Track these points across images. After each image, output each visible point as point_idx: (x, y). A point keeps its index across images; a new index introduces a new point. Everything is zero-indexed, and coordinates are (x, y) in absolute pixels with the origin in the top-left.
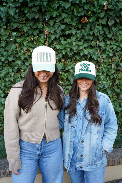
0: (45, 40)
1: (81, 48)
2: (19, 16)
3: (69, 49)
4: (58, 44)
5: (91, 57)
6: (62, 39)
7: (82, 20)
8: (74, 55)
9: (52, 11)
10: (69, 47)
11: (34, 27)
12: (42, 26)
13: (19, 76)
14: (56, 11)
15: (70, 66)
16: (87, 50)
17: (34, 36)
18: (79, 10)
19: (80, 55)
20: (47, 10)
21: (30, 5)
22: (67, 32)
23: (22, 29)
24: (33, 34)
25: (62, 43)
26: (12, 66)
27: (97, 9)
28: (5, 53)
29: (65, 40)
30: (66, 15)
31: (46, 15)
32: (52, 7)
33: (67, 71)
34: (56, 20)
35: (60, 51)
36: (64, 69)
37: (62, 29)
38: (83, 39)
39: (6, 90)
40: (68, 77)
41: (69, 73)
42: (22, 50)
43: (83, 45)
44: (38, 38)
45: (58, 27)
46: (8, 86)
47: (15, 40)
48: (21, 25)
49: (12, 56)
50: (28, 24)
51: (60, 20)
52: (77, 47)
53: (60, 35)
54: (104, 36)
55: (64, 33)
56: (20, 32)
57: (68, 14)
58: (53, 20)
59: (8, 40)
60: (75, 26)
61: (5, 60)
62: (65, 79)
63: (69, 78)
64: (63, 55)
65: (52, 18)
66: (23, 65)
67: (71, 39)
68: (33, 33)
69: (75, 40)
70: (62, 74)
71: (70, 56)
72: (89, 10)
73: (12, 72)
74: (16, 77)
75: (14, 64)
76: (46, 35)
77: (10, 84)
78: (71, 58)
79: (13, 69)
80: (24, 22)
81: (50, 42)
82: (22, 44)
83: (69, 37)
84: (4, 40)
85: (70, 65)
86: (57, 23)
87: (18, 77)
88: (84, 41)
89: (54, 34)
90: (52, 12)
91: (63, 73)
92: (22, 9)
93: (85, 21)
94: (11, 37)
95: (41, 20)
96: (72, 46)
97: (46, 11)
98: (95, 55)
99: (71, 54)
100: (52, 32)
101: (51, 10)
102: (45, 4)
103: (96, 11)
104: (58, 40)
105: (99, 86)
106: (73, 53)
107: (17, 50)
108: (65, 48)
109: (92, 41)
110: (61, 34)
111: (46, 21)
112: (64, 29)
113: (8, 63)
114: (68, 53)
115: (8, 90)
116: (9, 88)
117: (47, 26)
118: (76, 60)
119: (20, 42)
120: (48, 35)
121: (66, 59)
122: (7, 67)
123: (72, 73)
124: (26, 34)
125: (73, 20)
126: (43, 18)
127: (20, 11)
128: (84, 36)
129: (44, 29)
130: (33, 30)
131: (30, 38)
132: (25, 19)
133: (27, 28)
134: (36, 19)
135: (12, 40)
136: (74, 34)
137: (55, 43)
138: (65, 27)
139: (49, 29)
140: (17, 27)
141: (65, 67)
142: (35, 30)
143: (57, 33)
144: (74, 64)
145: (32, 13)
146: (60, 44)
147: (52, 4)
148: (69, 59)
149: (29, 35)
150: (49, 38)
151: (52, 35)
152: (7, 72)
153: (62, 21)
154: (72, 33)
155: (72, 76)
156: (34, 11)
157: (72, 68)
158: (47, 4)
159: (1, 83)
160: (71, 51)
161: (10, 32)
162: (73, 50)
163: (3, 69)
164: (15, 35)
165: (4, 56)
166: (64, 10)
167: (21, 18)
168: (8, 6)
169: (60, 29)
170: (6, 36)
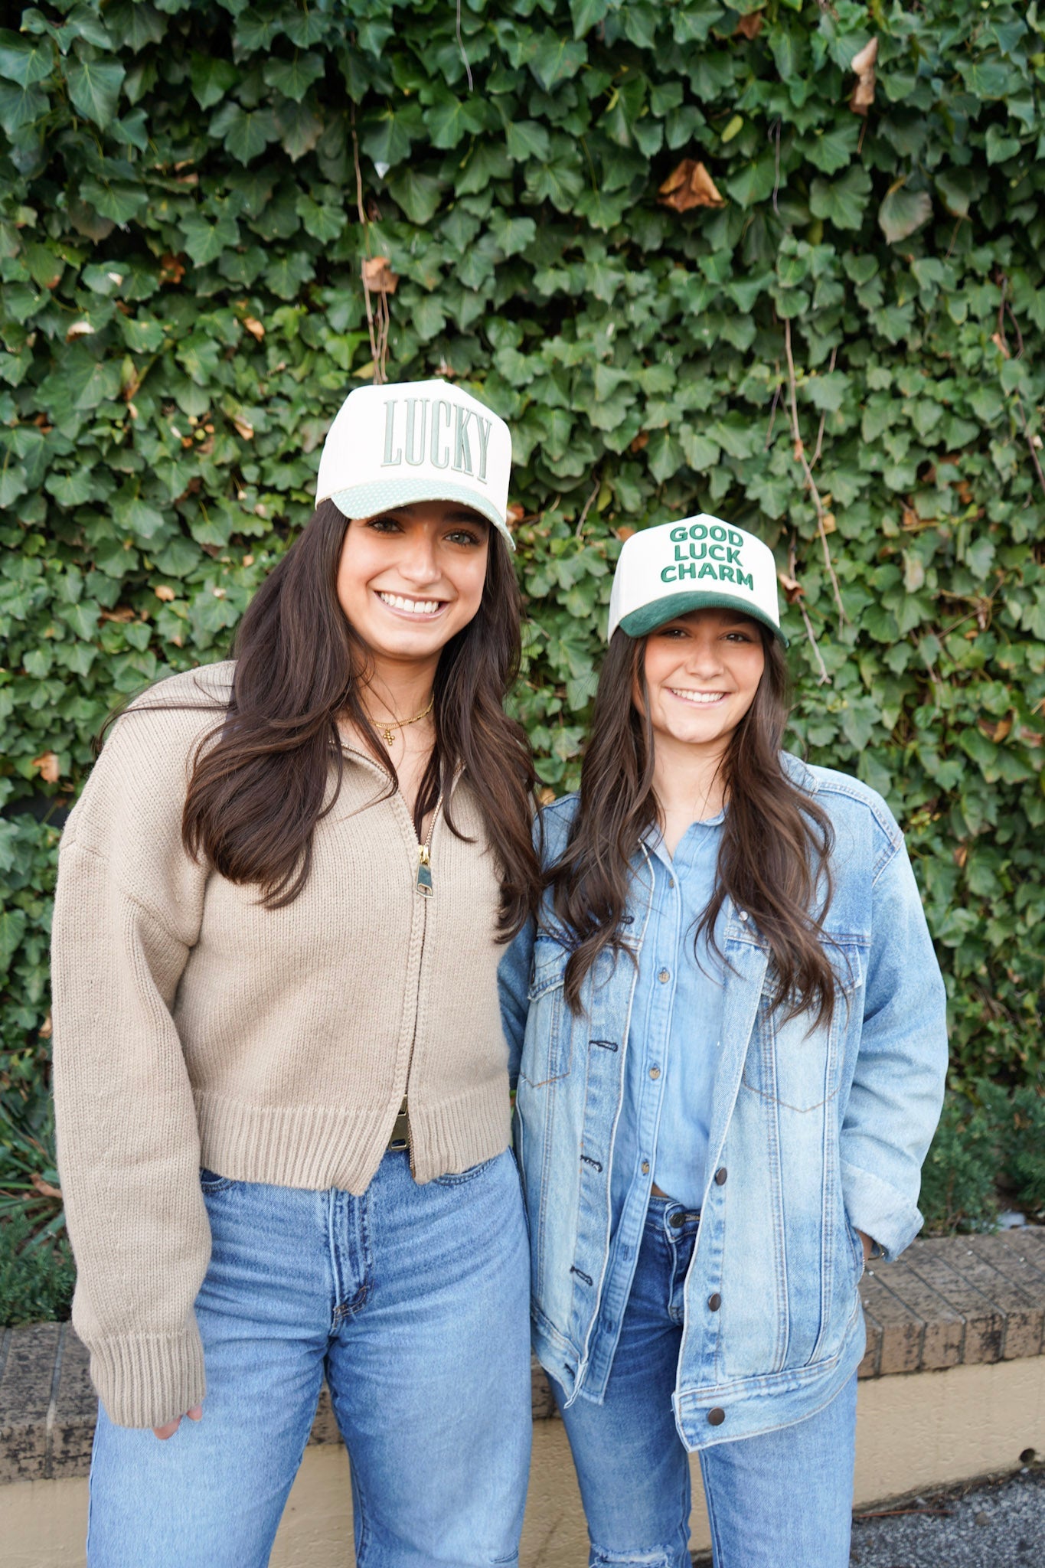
0: (362, 337)
1: (658, 415)
2: (149, 128)
3: (558, 425)
4: (468, 378)
5: (737, 491)
6: (504, 337)
7: (673, 183)
8: (596, 472)
9: (425, 97)
10: (559, 407)
11: (275, 228)
12: (344, 220)
13: (140, 635)
14: (463, 98)
15: (569, 562)
16: (711, 432)
17: (274, 302)
18: (647, 102)
19: (647, 473)
20: (389, 90)
21: (248, 40)
22: (548, 283)
23: (171, 239)
24: (259, 290)
25: (505, 370)
26: (77, 550)
27: (798, 101)
28: (21, 441)
29: (527, 347)
30: (543, 136)
31: (378, 127)
32: (431, 69)
33: (542, 602)
34: (461, 173)
37: (509, 253)
38: (672, 342)
39: (24, 754)
40: (544, 656)
41: (559, 619)
42: (171, 417)
43: (675, 388)
44: (301, 321)
45: (477, 238)
46: (47, 717)
47: (112, 328)
48: (164, 210)
49: (87, 466)
50: (227, 202)
51: (494, 181)
52: (628, 408)
53: (489, 304)
54: (841, 325)
55: (521, 290)
56: (153, 264)
57: (556, 132)
58: (434, 172)
59: (51, 327)
60: (612, 230)
61: (22, 500)
62: (525, 666)
63: (553, 663)
65: (424, 157)
66: (176, 547)
67: (573, 339)
68: (260, 279)
69: (611, 351)
71: (569, 478)
73: (83, 597)
74: (111, 645)
75: (98, 532)
76: (375, 296)
77: (66, 700)
78: (576, 497)
79: (89, 576)
80: (192, 180)
81: (406, 355)
82: (168, 365)
83: (565, 323)
84: (15, 328)
85: (566, 555)
86: (466, 204)
87: (133, 648)
88: (686, 358)
89: (438, 291)
90: (425, 108)
92: (177, 75)
93: (692, 194)
94: (81, 303)
95: (332, 170)
96: (587, 399)
97: (374, 101)
98: (768, 475)
99: (572, 467)
100: (425, 274)
101: (415, 95)
102: (372, 38)
103: (785, 118)
104: (464, 344)
105: (800, 734)
106: (593, 458)
107: (128, 417)
108: (530, 416)
109: (748, 359)
110: (496, 291)
111: (371, 180)
112: (529, 259)
113: (43, 525)
114: (550, 457)
115: (43, 751)
116: (48, 734)
117: (381, 223)
118: (612, 516)
119: (153, 349)
120: (388, 295)
121: (534, 507)
122: (38, 556)
123: (582, 619)
124: (206, 281)
125: (599, 186)
126: (350, 153)
127: (156, 86)
128: (684, 321)
129: (362, 253)
130: (262, 255)
131: (235, 322)
132: (200, 155)
133: (217, 237)
134: (294, 158)
135: (83, 327)
136: (599, 296)
137: (444, 366)
138: (532, 238)
139: (398, 247)
140: (131, 223)
141: (524, 567)
142: (280, 250)
143: (462, 288)
144: (600, 545)
145: (258, 114)
146: (483, 374)
147: (429, 42)
148: (556, 504)
149: (228, 290)
150: (395, 324)
151: (421, 302)
152: (35, 599)
153: (510, 186)
154: (588, 288)
155: (585, 647)
156: (282, 95)
157: (584, 580)
158: (389, 41)
160: (571, 440)
161: (65, 258)
162: (595, 429)
163: (6, 570)
164: (115, 290)
165: (13, 464)
166: (526, 98)
167: (167, 148)
168: (63, 41)
169: (486, 251)
170: (31, 291)
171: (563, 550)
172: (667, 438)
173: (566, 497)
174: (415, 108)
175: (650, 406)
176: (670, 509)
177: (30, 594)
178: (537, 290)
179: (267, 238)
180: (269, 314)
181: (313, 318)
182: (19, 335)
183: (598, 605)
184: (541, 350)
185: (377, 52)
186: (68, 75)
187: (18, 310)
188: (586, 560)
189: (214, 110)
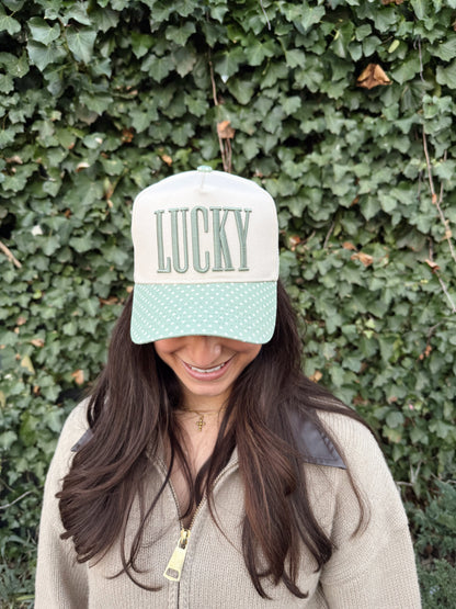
0: (219, 161)
1: (365, 187)
3: (316, 196)
4: (270, 177)
5: (404, 221)
6: (286, 156)
7: (365, 75)
8: (334, 217)
9: (244, 43)
10: (316, 187)
11: (175, 112)
12: (207, 106)
13: (119, 311)
14: (263, 41)
15: (324, 262)
16: (392, 193)
17: (176, 147)
18: (354, 34)
19: (361, 216)
20: (226, 41)
21: (158, 17)
22: (308, 127)
23: (125, 121)
24: (169, 143)
25: (288, 171)
26: (89, 272)
27: (429, 28)
28: (57, 222)
29: (298, 159)
30: (303, 56)
31: (222, 59)
32: (246, 29)
33: (311, 282)
34: (263, 77)
35: (282, 204)
36: (297, 273)
37: (288, 113)
38: (367, 152)
39: (67, 371)
40: (313, 307)
41: (319, 289)
42: (129, 206)
44: (189, 156)
45: (272, 108)
46: (77, 353)
47: (98, 164)
48: (122, 107)
49: (90, 232)
50: (152, 102)
51: (279, 80)
52: (350, 184)
53: (279, 140)
54: (449, 138)
55: (294, 132)
56: (118, 134)
57: (309, 54)
58: (249, 79)
59: (70, 167)
60: (339, 98)
61: (58, 251)
62: (303, 312)
63: (318, 310)
64: (292, 222)
65: (245, 71)
67: (320, 153)
68: (168, 138)
69: (340, 157)
71: (322, 221)
72: (391, 33)
73: (92, 295)
74: (106, 317)
75: (97, 263)
76: (224, 140)
77: (85, 345)
78: (324, 230)
79: (95, 285)
80: (135, 93)
81: (240, 167)
82: (127, 180)
83: (315, 147)
84: (54, 169)
85: (322, 259)
86: (266, 93)
87: (116, 318)
88: (374, 159)
89: (255, 135)
90: (245, 48)
91: (295, 292)
92: (125, 43)
93: (375, 79)
94: (83, 154)
95: (200, 83)
96: (330, 181)
97: (220, 47)
98: (419, 212)
99: (324, 215)
100: (248, 128)
101: (239, 43)
102: (218, 14)
103: (423, 37)
104: (267, 161)
105: (444, 338)
106: (333, 210)
107: (108, 207)
108: (301, 193)
109: (406, 157)
110: (282, 134)
111: (220, 85)
112: (295, 117)
113: (71, 261)
114: (312, 212)
115: (75, 369)
117: (225, 105)
118: (341, 238)
119: (118, 173)
120: (231, 139)
121: (303, 236)
122: (70, 276)
123: (331, 289)
124: (143, 140)
125: (330, 79)
126: (209, 74)
127: (116, 50)
128: (375, 141)
129: (216, 120)
130: (169, 125)
131: (158, 159)
132: (138, 81)
133: (147, 118)
134: (183, 76)
135: (85, 164)
136: (333, 132)
137: (258, 172)
138: (299, 105)
139: (234, 116)
140: (104, 113)
141: (300, 265)
142: (177, 123)
143: (266, 133)
144: (336, 252)
145: (164, 58)
146: (276, 175)
147: (244, 17)
148: (314, 234)
149: (153, 144)
150: (234, 153)
151: (247, 141)
152: (68, 299)
153: (287, 82)
154: (328, 128)
155: (332, 302)
156: (175, 44)
157: (332, 270)
158: (226, 15)
159: (45, 344)
160: (322, 202)
161: (76, 134)
162: (335, 196)
163: (55, 285)
164: (99, 146)
165: (54, 233)
166: (293, 38)
167: (122, 80)
168: (64, 21)
169: (277, 114)
170: (60, 150)
171: (319, 256)
172: (370, 198)
173: (318, 230)
174: (239, 48)
175: (361, 183)
176: (369, 232)
177: (65, 296)
178: (301, 131)
179: (171, 117)
180: (174, 154)
181: (195, 155)
182: (56, 173)
183: (339, 282)
184: (303, 161)
185: (221, 20)
186: (68, 37)
187: (54, 160)
188: (331, 260)
189: (143, 59)
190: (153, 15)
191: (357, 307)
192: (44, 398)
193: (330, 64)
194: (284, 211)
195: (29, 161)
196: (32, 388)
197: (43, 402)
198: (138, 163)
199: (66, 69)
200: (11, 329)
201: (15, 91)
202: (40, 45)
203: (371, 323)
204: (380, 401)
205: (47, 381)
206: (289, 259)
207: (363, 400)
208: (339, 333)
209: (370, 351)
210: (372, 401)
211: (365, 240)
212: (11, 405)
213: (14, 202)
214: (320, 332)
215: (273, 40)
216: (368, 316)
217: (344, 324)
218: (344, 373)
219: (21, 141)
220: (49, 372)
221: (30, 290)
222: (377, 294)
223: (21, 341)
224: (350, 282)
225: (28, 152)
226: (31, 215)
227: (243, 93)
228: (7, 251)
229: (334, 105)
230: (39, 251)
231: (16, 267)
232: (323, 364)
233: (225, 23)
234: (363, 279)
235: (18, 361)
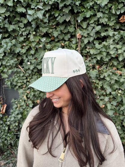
0: (77, 44)
1: (120, 51)
2: (49, 21)
3: (105, 54)
4: (91, 49)
6: (96, 43)
7: (121, 18)
8: (110, 60)
9: (85, 11)
10: (105, 51)
11: (65, 31)
12: (74, 29)
14: (90, 10)
15: (107, 73)
17: (65, 41)
18: (118, 6)
19: (118, 60)
20: (80, 11)
21: (61, 5)
22: (103, 34)
23: (52, 34)
24: (63, 40)
25: (97, 47)
28: (33, 61)
29: (99, 44)
30: (102, 14)
31: (79, 16)
32: (86, 7)
33: (102, 79)
34: (90, 20)
35: (95, 56)
36: (98, 76)
37: (97, 31)
38: (121, 41)
39: (35, 100)
40: (103, 86)
41: (105, 81)
43: (122, 48)
44: (69, 43)
45: (93, 29)
46: (38, 95)
47: (44, 46)
48: (51, 30)
50: (59, 29)
51: (95, 21)
52: (115, 51)
53: (94, 38)
55: (99, 36)
56: (50, 37)
57: (104, 13)
58: (86, 21)
59: (37, 46)
60: (113, 26)
61: (34, 69)
62: (100, 87)
64: (97, 61)
65: (85, 19)
67: (106, 42)
68: (63, 38)
69: (112, 43)
70: (95, 83)
71: (106, 61)
76: (78, 39)
78: (107, 64)
80: (55, 26)
81: (83, 46)
83: (105, 40)
85: (106, 72)
86: (91, 25)
88: (123, 43)
89: (87, 37)
91: (97, 81)
92: (53, 13)
93: (124, 20)
94: (41, 43)
95: (72, 23)
96: (109, 50)
97: (78, 13)
99: (107, 60)
100: (85, 35)
101: (84, 11)
102: (78, 3)
104: (91, 44)
106: (110, 58)
110: (95, 36)
111: (78, 23)
112: (99, 31)
113: (37, 71)
114: (103, 58)
115: (37, 99)
116: (38, 97)
117: (79, 29)
118: (112, 66)
119: (49, 48)
120: (80, 38)
121: (101, 66)
122: (37, 75)
123: (108, 81)
124: (57, 39)
125: (110, 20)
126: (75, 20)
127: (50, 15)
128: (123, 38)
129: (76, 33)
130: (64, 35)
131: (60, 44)
132: (56, 23)
133: (58, 33)
134: (67, 21)
135: (41, 46)
136: (111, 35)
137: (88, 47)
138: (101, 28)
139: (82, 32)
140: (46, 32)
141: (99, 74)
142: (66, 34)
143: (91, 36)
144: (111, 70)
145: (63, 17)
146: (93, 48)
147: (85, 4)
149: (59, 40)
150: (81, 42)
151: (85, 39)
153: (97, 22)
154: (109, 34)
156: (66, 13)
157: (109, 75)
158: (80, 4)
159: (30, 92)
160: (107, 56)
161: (39, 38)
162: (111, 54)
163: (33, 77)
164: (45, 41)
165: (33, 64)
166: (99, 9)
167: (51, 23)
168: (36, 8)
169: (94, 31)
170: (35, 42)
171: (105, 71)
172: (121, 55)
173: (105, 64)
174: (84, 13)
175: (118, 50)
176: (121, 65)
178: (101, 35)
179: (64, 33)
180: (65, 43)
181: (70, 43)
182: (34, 48)
183: (111, 79)
184: (101, 44)
185: (78, 5)
186: (37, 12)
187: (33, 45)
188: (109, 73)
189: (57, 17)
190: (59, 5)
191: (116, 86)
192: (29, 106)
193: (110, 16)
194: (95, 58)
195: (27, 45)
196: (26, 104)
197: (28, 108)
198: (55, 45)
199: (37, 21)
200: (22, 88)
201: (24, 27)
202: (30, 15)
203: (120, 91)
204: (122, 114)
205: (30, 102)
206: (96, 72)
207: (117, 114)
208: (110, 94)
209: (119, 100)
210: (120, 114)
211: (120, 67)
212: (21, 108)
213: (23, 56)
214: (105, 93)
215: (93, 10)
216: (120, 89)
217: (112, 91)
218: (111, 105)
219: (25, 40)
220: (31, 100)
221: (27, 78)
222: (122, 83)
223: (24, 92)
224: (114, 79)
225: (27, 43)
226: (27, 59)
227: (84, 25)
228: (21, 68)
229: (111, 28)
230: (29, 69)
231: (23, 73)
232: (105, 103)
233: (80, 6)
234: (119, 78)
235: (23, 96)
